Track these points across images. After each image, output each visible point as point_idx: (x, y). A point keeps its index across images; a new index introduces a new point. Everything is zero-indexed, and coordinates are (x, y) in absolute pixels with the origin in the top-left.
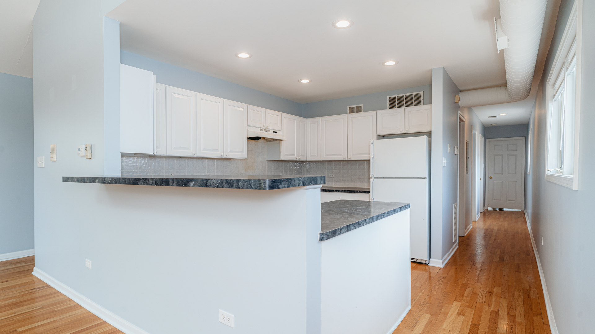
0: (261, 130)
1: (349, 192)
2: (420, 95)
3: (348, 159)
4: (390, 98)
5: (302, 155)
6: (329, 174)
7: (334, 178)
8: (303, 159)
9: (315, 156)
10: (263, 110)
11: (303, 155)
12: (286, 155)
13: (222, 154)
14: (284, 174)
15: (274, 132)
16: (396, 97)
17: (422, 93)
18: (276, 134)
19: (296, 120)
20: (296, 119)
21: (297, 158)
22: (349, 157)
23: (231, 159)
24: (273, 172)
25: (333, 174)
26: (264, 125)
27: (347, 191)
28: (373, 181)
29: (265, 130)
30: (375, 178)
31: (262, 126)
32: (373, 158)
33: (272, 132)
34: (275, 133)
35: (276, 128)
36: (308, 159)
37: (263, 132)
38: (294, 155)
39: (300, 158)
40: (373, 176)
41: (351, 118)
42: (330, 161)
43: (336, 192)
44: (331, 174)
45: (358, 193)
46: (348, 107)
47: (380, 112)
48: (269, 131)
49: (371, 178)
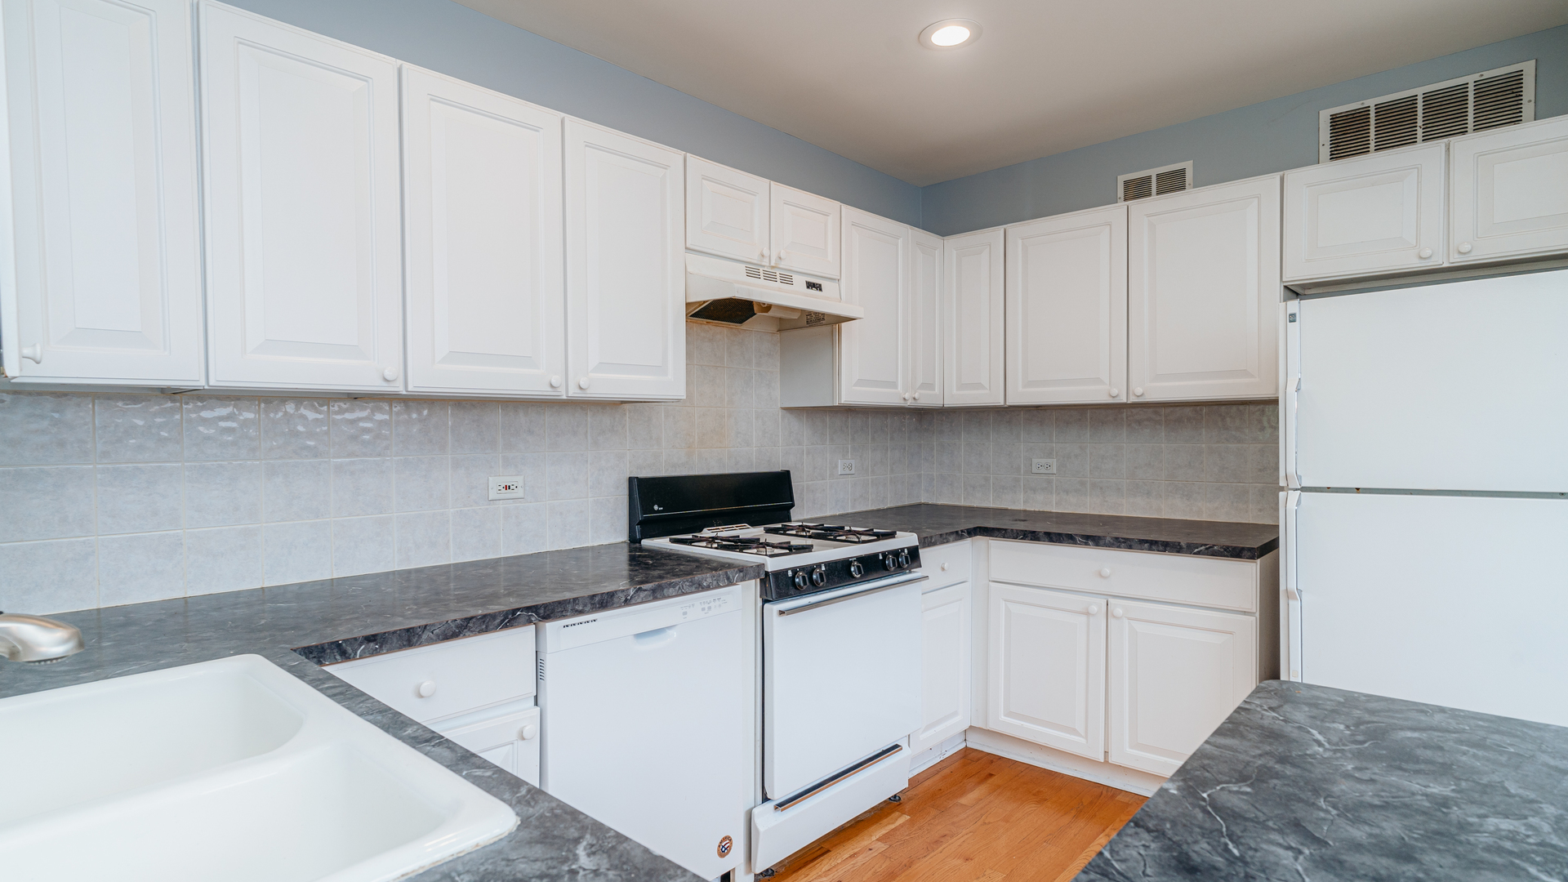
0: (752, 273)
1: (1150, 549)
2: (1517, 78)
3: (1133, 399)
4: (1334, 118)
5: (924, 386)
6: (1035, 461)
7: (1054, 477)
8: (928, 398)
9: (979, 386)
10: (759, 183)
11: (931, 386)
12: (861, 382)
13: (556, 380)
14: (853, 462)
15: (810, 285)
16: (1367, 110)
17: (1528, 68)
18: (818, 292)
19: (900, 241)
20: (901, 237)
21: (907, 396)
22: (1139, 391)
23: (623, 402)
24: (808, 453)
25: (1049, 461)
26: (766, 252)
27: (1142, 542)
28: (1299, 503)
29: (770, 277)
30: (1304, 489)
31: (755, 258)
32: (1298, 390)
33: (800, 282)
34: (814, 292)
35: (817, 268)
36: (950, 402)
37: (762, 281)
38: (894, 385)
39: (916, 396)
40: (1299, 478)
41: (1148, 216)
42: (1038, 408)
43: (1086, 544)
44: (1043, 461)
45: (1198, 553)
46: (1121, 179)
47: (1298, 178)
48: (787, 280)
49: (1282, 489)
